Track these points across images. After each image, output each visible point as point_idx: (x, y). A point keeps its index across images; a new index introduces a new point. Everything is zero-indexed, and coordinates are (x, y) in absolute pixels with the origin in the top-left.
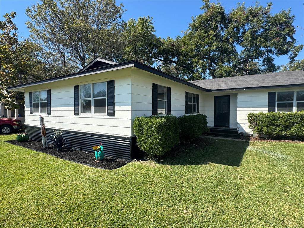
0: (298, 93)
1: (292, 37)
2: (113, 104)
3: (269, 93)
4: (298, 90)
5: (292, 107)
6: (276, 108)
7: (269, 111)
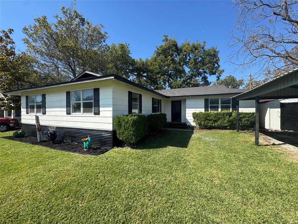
0: (221, 99)
1: (218, 64)
2: (99, 106)
3: (205, 99)
4: (221, 98)
5: (218, 108)
6: (209, 109)
7: (205, 111)
